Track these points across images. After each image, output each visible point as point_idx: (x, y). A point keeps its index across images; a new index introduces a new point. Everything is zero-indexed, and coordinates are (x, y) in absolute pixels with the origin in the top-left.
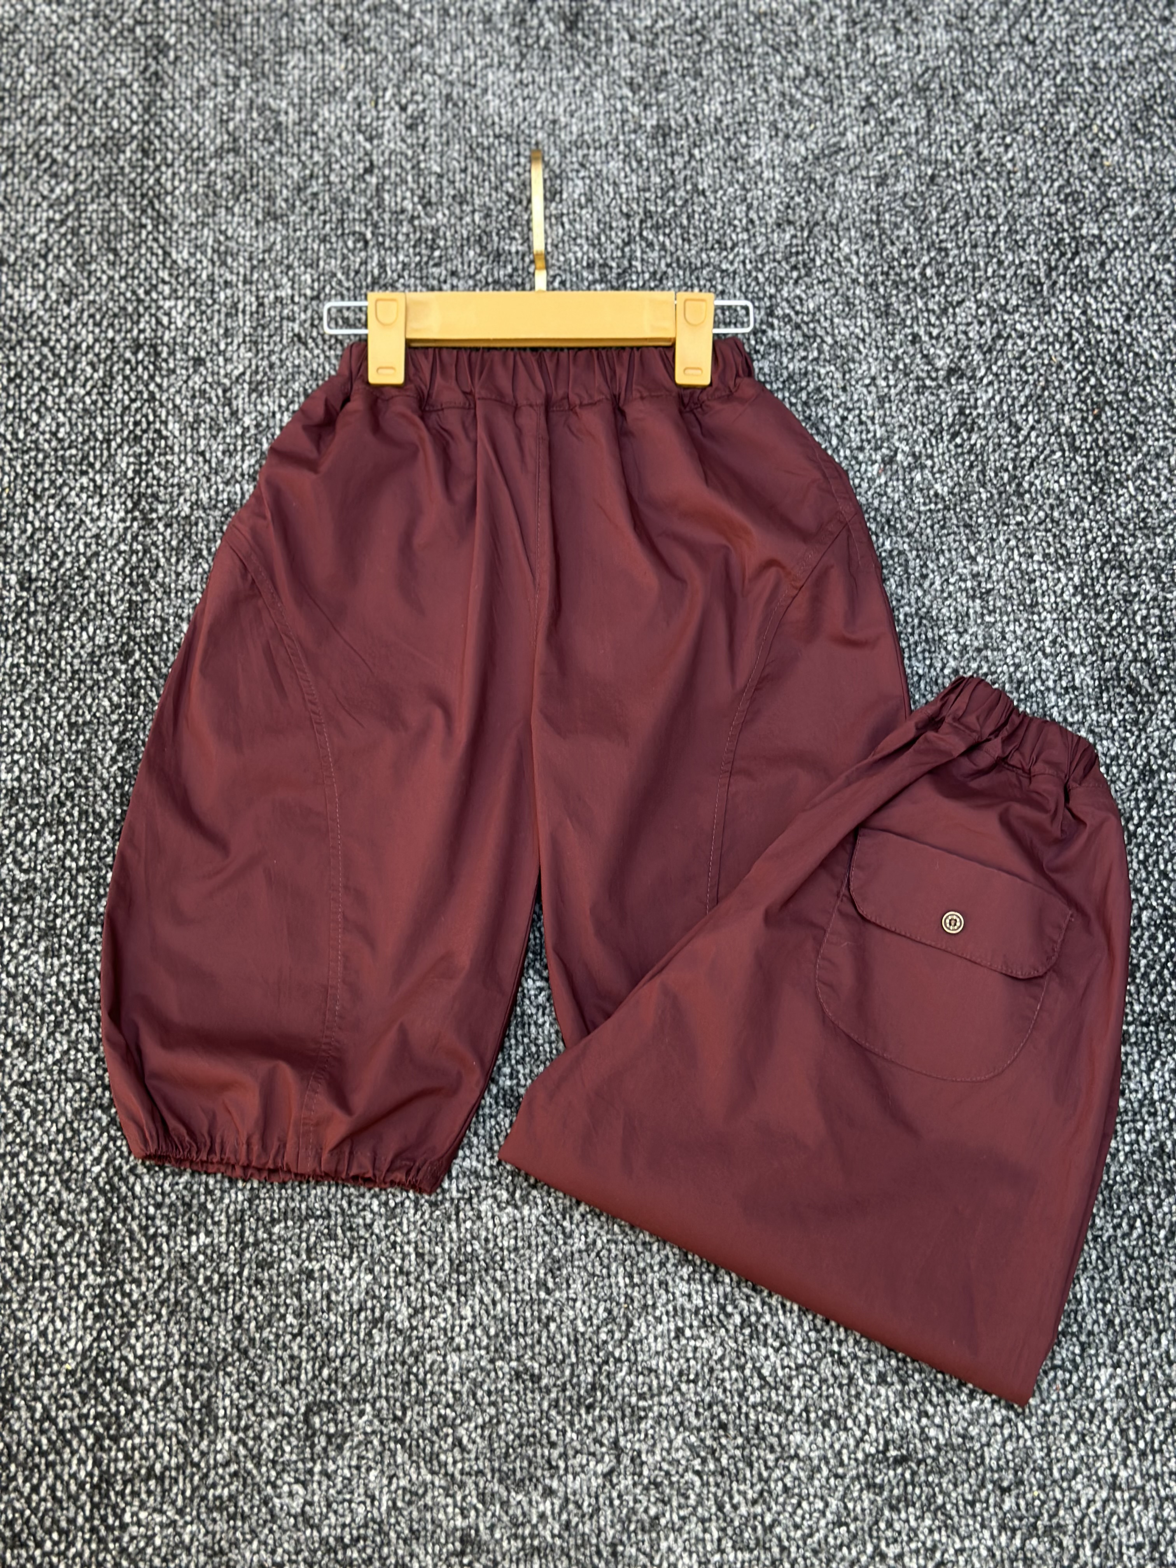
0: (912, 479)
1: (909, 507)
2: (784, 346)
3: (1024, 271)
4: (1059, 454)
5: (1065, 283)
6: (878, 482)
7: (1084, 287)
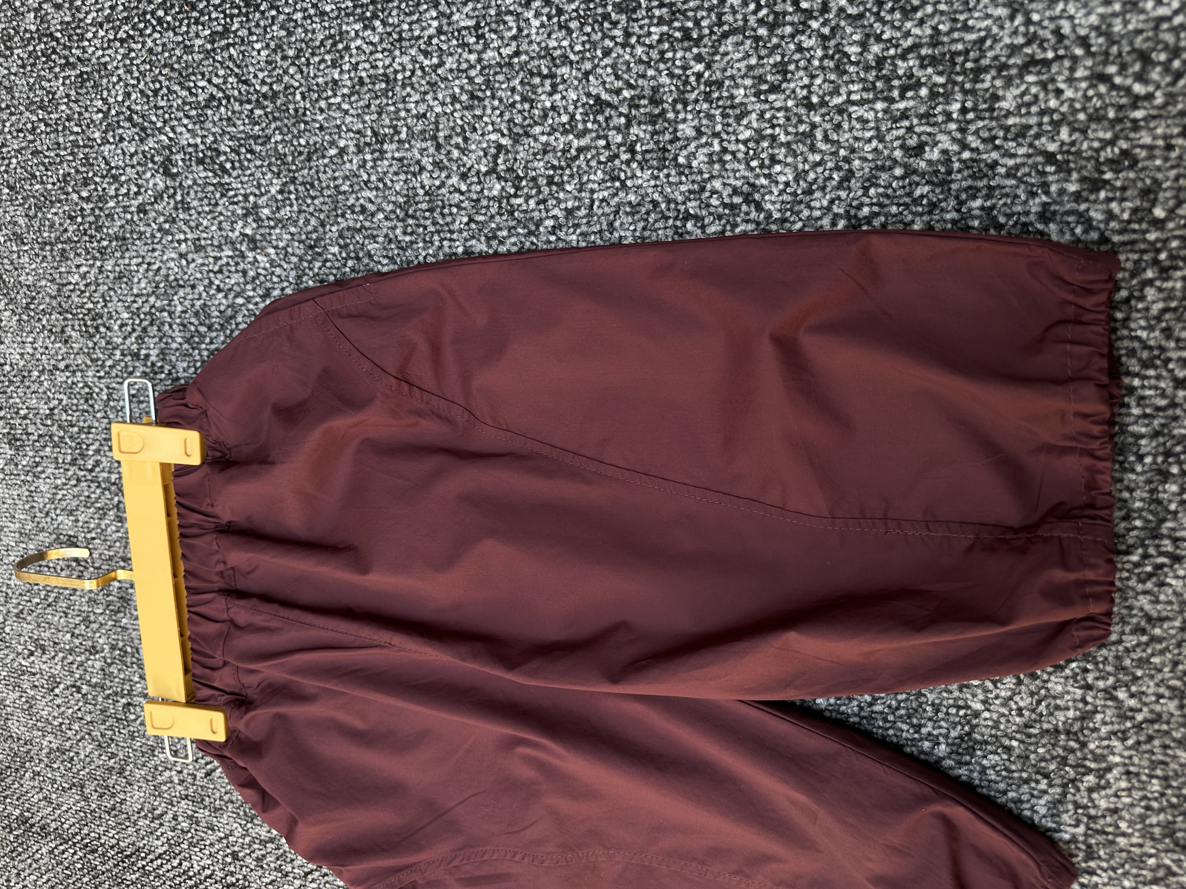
0: (268, 218)
1: (295, 223)
2: (163, 346)
3: (73, 93)
4: (232, 50)
5: (78, 47)
6: (273, 257)
7: (79, 27)
